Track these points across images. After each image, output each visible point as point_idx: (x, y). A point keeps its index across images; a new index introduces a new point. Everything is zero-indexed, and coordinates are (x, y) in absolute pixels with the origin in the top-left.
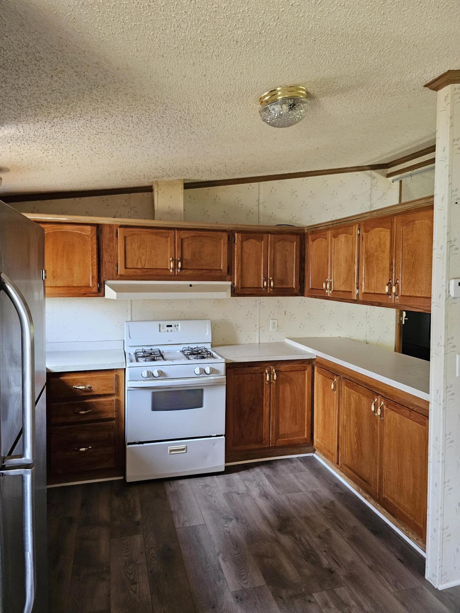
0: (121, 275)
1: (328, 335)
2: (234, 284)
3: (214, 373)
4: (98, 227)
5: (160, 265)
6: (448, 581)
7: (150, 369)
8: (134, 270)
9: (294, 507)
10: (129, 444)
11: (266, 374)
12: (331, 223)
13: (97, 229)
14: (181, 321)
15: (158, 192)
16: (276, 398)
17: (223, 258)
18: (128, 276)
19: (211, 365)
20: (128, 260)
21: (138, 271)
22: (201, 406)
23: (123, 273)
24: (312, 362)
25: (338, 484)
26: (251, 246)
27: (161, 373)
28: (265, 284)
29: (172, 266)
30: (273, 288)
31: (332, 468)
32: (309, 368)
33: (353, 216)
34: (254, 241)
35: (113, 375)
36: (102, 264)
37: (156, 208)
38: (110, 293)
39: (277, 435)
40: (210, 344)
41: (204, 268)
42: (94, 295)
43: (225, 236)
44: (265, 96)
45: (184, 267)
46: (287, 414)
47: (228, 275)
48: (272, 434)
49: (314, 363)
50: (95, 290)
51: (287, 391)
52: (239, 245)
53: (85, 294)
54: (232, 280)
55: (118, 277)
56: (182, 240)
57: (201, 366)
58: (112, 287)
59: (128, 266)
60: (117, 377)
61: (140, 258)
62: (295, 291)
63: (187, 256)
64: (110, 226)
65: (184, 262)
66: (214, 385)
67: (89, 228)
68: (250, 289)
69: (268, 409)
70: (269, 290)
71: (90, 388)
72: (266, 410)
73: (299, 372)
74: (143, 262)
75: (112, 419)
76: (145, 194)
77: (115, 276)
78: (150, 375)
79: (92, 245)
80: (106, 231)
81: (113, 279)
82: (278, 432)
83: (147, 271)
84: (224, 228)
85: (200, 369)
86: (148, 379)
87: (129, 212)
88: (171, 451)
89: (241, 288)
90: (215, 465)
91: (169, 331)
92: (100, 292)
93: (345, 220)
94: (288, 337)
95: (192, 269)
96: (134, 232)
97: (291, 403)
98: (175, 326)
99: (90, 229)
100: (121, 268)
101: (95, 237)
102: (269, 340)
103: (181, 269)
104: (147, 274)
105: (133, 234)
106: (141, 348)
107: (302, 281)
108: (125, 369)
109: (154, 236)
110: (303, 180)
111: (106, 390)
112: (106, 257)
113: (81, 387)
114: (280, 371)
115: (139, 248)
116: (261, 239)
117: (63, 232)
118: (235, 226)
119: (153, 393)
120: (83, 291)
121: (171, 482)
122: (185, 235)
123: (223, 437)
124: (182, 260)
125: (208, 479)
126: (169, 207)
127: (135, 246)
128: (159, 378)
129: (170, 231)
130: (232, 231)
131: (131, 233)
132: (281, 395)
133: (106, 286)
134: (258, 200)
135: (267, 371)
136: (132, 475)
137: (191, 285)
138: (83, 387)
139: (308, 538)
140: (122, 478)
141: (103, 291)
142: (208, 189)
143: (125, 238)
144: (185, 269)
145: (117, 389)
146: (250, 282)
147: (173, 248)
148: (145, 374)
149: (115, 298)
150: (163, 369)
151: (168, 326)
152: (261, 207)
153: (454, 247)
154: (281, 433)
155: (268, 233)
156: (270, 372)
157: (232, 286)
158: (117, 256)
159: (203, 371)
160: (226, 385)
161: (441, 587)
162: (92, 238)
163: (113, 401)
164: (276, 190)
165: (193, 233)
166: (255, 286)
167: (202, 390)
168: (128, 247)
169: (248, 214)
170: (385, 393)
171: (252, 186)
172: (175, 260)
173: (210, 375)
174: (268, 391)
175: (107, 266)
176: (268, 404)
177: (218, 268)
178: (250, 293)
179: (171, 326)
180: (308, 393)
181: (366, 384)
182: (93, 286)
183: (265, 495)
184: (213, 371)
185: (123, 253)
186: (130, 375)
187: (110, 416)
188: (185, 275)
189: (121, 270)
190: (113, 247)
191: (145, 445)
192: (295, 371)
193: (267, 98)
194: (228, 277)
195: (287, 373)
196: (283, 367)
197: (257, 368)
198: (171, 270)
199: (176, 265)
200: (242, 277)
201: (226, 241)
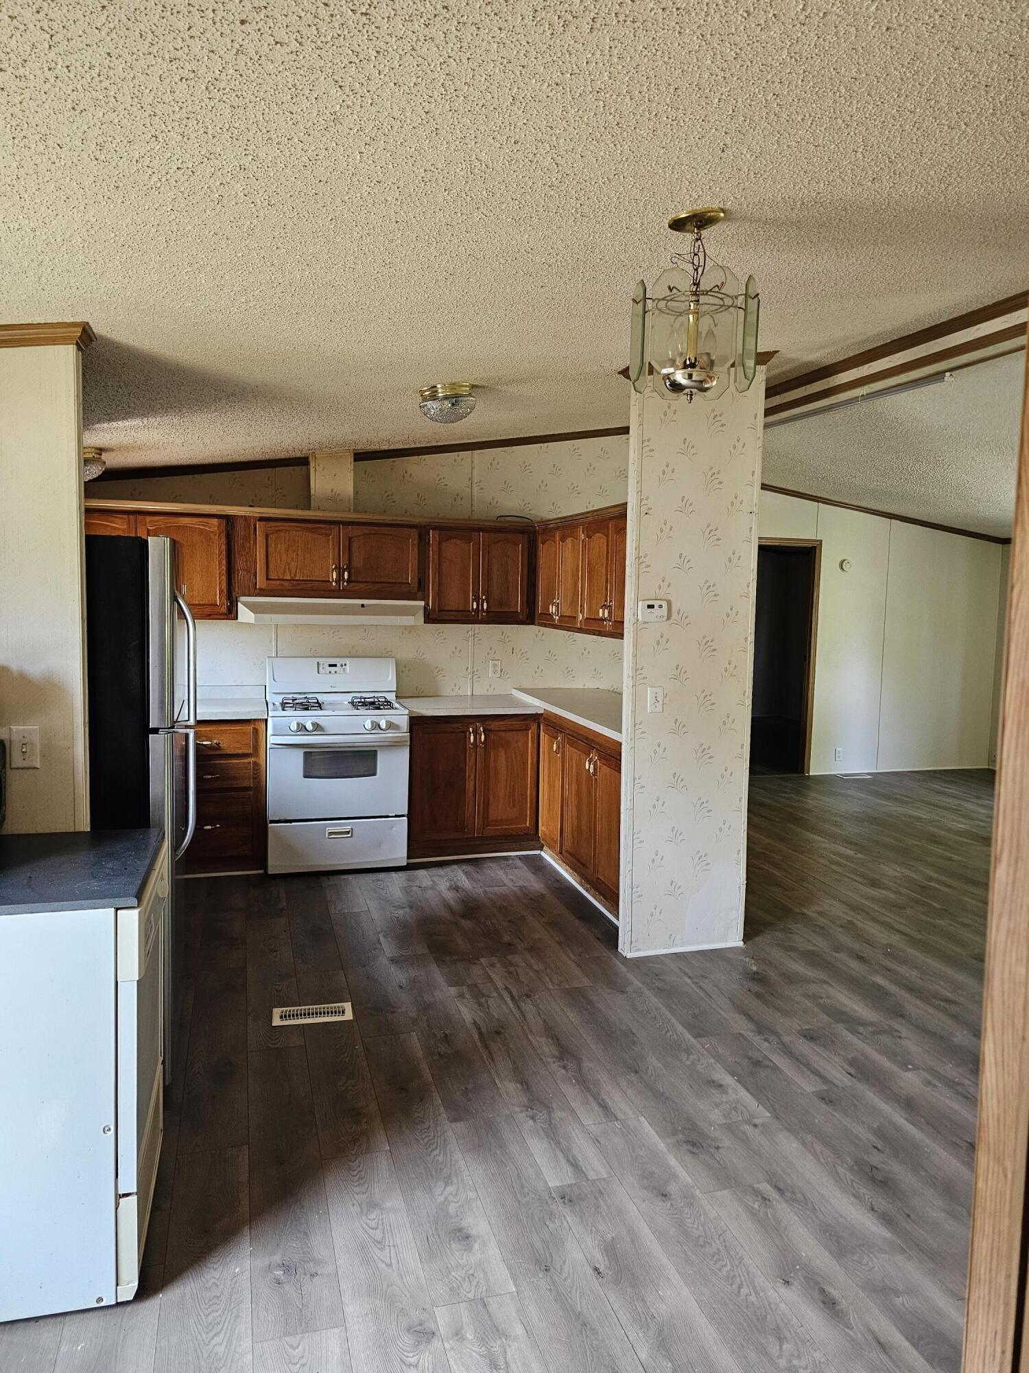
0: (261, 589)
1: (580, 686)
2: (428, 605)
3: (392, 729)
4: (229, 520)
5: (318, 575)
6: (639, 950)
7: (301, 720)
8: (278, 582)
9: (489, 898)
10: (272, 822)
11: (470, 733)
12: (559, 521)
13: (227, 524)
14: (351, 659)
15: (315, 468)
16: (485, 769)
17: (412, 566)
18: (271, 591)
19: (388, 718)
20: (271, 567)
21: (285, 583)
22: (374, 774)
23: (263, 586)
24: (539, 719)
25: (559, 880)
26: (454, 549)
27: (317, 727)
28: (475, 607)
29: (334, 577)
30: (487, 611)
31: (559, 864)
32: (534, 727)
33: (577, 515)
34: (458, 542)
35: (250, 728)
36: (234, 573)
37: (312, 492)
38: (245, 614)
39: (486, 821)
40: (394, 694)
41: (382, 580)
42: (223, 617)
43: (414, 533)
44: (426, 391)
45: (353, 578)
46: (501, 791)
47: (419, 590)
48: (478, 819)
49: (542, 720)
50: (224, 610)
51: (501, 760)
52: (436, 548)
53: (209, 615)
54: (425, 598)
55: (257, 591)
56: (350, 539)
57: (374, 719)
58: (249, 606)
59: (272, 576)
60: (256, 731)
61: (289, 564)
62: (521, 617)
63: (358, 562)
64: (245, 518)
65: (353, 571)
66: (394, 745)
67: (215, 521)
68: (452, 613)
69: (472, 783)
70: (482, 615)
71: (218, 744)
72: (470, 785)
73: (519, 733)
74: (293, 571)
75: (248, 789)
76: (298, 468)
77: (252, 591)
78: (302, 728)
79: (218, 547)
80: (240, 525)
81: (249, 595)
82: (488, 817)
83: (298, 584)
84: (413, 523)
85: (372, 722)
86: (299, 733)
87: (272, 496)
88: (331, 833)
89: (439, 611)
90: (393, 857)
91: (333, 672)
92: (231, 613)
93: (571, 519)
94: (518, 686)
95: (365, 582)
96: (281, 528)
97: (507, 775)
98: (342, 666)
99: (216, 523)
100: (260, 579)
101: (223, 535)
102: (488, 690)
103: (349, 581)
104: (299, 587)
105: (279, 530)
106: (290, 696)
107: (531, 600)
108: (266, 720)
109: (310, 534)
110: (541, 448)
111: (240, 748)
112: (240, 563)
113: (205, 743)
114: (490, 731)
115: (287, 550)
116: (469, 540)
117: (179, 526)
118: (429, 520)
119: (305, 753)
120: (207, 611)
121: (330, 877)
122: (354, 531)
123: (405, 818)
124: (349, 569)
125: (382, 875)
126: (332, 490)
127: (281, 547)
128: (314, 733)
129: (333, 526)
130: (425, 526)
131: (277, 529)
132: (492, 764)
133: (239, 604)
134: (470, 479)
135: (471, 729)
136: (276, 864)
137: (363, 606)
138: (209, 743)
139: (494, 921)
140: (262, 872)
141: (235, 612)
142: (394, 462)
143: (267, 536)
144: (355, 582)
145: (256, 748)
146: (453, 601)
147: (337, 550)
148: (294, 727)
149: (253, 622)
150: (320, 721)
151: (330, 666)
152: (475, 490)
153: (644, 565)
154: (491, 817)
155: (479, 530)
156: (476, 733)
157: (425, 608)
158: (255, 562)
159: (376, 726)
160: (411, 746)
161: (629, 955)
162: (219, 535)
163: (249, 763)
164: (498, 464)
165: (366, 530)
166: (460, 609)
167: (376, 751)
168: (271, 549)
169: (455, 500)
170: (601, 745)
171: (460, 458)
172: (340, 568)
173: (387, 731)
174: (473, 758)
175: (241, 575)
176: (472, 777)
177: (404, 581)
178: (452, 618)
179: (335, 666)
180: (532, 763)
181: (587, 738)
182: (222, 605)
183: (456, 889)
184: (390, 725)
185: (263, 557)
186: (274, 728)
187: (245, 784)
188: (355, 591)
189: (261, 582)
190: (250, 548)
191: (293, 824)
192: (512, 731)
193: (427, 393)
194: (420, 594)
195: (503, 734)
196: (494, 725)
197: (457, 725)
198: (334, 584)
199: (340, 576)
200: (439, 594)
201: (416, 542)
